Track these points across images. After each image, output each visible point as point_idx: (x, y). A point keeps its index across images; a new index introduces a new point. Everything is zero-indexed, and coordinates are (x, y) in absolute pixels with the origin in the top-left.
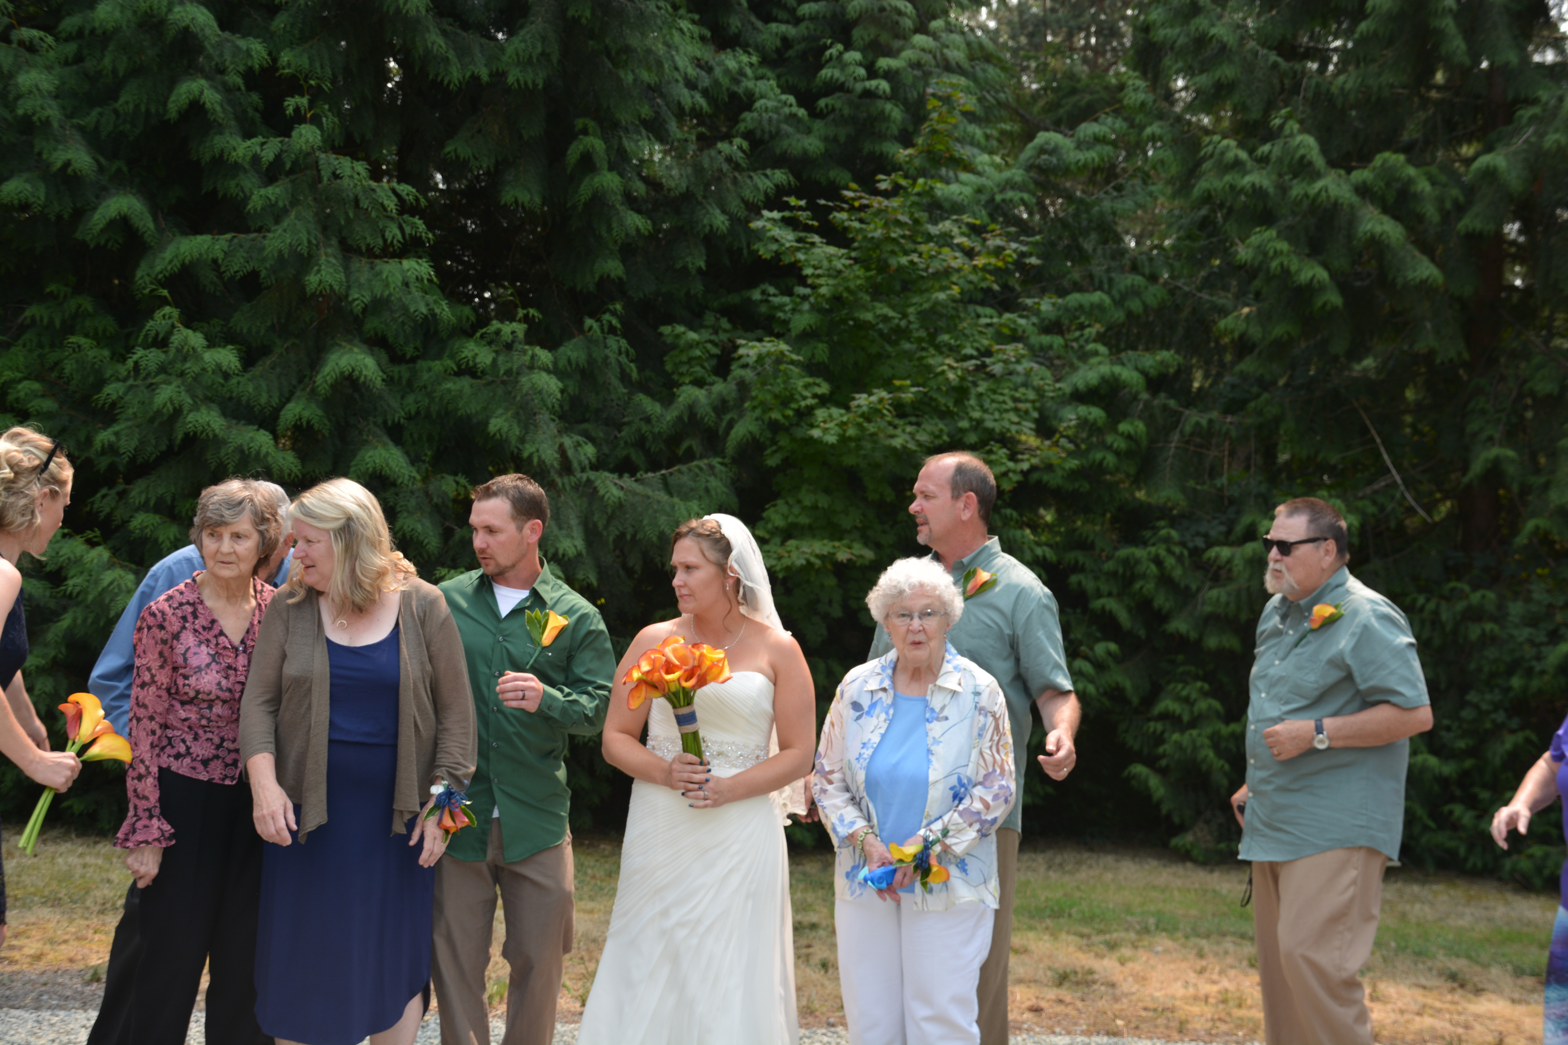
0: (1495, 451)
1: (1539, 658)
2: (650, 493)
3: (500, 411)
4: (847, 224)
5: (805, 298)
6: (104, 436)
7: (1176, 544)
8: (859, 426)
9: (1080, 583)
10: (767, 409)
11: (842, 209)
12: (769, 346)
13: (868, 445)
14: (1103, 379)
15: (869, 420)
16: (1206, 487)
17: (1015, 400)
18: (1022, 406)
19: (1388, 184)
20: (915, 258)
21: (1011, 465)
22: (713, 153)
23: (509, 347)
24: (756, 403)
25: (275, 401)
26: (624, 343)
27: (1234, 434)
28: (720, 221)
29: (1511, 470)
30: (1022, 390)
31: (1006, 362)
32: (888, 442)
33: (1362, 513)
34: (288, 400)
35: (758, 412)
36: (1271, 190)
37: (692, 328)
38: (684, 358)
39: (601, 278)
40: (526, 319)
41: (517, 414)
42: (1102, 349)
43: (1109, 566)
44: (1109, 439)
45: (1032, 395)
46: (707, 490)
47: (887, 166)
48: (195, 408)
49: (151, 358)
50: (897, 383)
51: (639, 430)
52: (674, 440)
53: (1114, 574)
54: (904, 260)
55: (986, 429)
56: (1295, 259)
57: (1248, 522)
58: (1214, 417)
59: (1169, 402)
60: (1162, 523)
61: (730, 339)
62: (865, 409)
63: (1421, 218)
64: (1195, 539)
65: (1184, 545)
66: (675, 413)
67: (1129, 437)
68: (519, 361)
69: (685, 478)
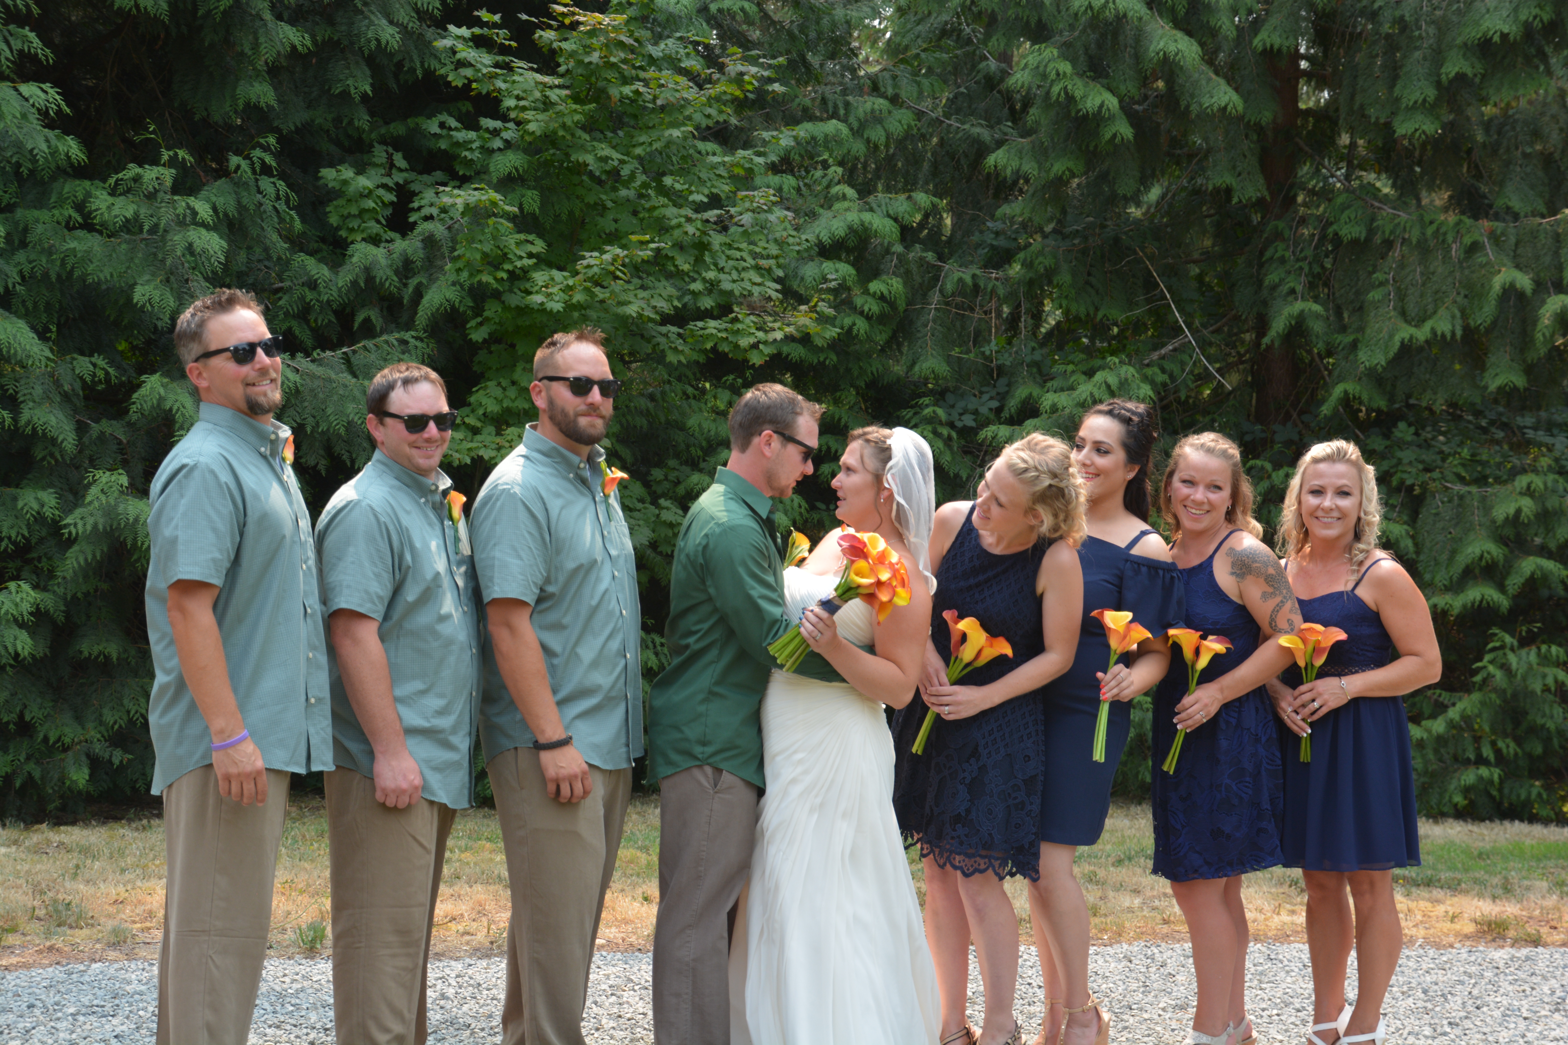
0: (1299, 306)
2: (333, 376)
3: (147, 277)
4: (555, 45)
5: (496, 133)
7: (941, 423)
8: (587, 290)
11: (549, 27)
14: (851, 229)
15: (599, 284)
16: (972, 356)
17: (755, 255)
18: (764, 263)
20: (639, 86)
21: (760, 335)
23: (151, 196)
24: (460, 264)
27: (1001, 292)
28: (389, 35)
29: (1317, 327)
30: (763, 244)
31: (755, 212)
32: (621, 310)
33: (1152, 382)
35: (459, 275)
38: (352, 210)
39: (247, 106)
40: (173, 162)
41: (168, 280)
42: (850, 192)
44: (860, 301)
45: (774, 250)
50: (631, 237)
51: (302, 298)
52: (347, 309)
54: (627, 90)
55: (723, 293)
56: (1079, 83)
57: (1023, 396)
58: (978, 272)
59: (925, 255)
60: (926, 400)
61: (407, 182)
62: (596, 269)
63: (1214, 33)
64: (963, 418)
65: (951, 425)
66: (349, 278)
67: (882, 298)
68: (166, 216)
69: (373, 357)
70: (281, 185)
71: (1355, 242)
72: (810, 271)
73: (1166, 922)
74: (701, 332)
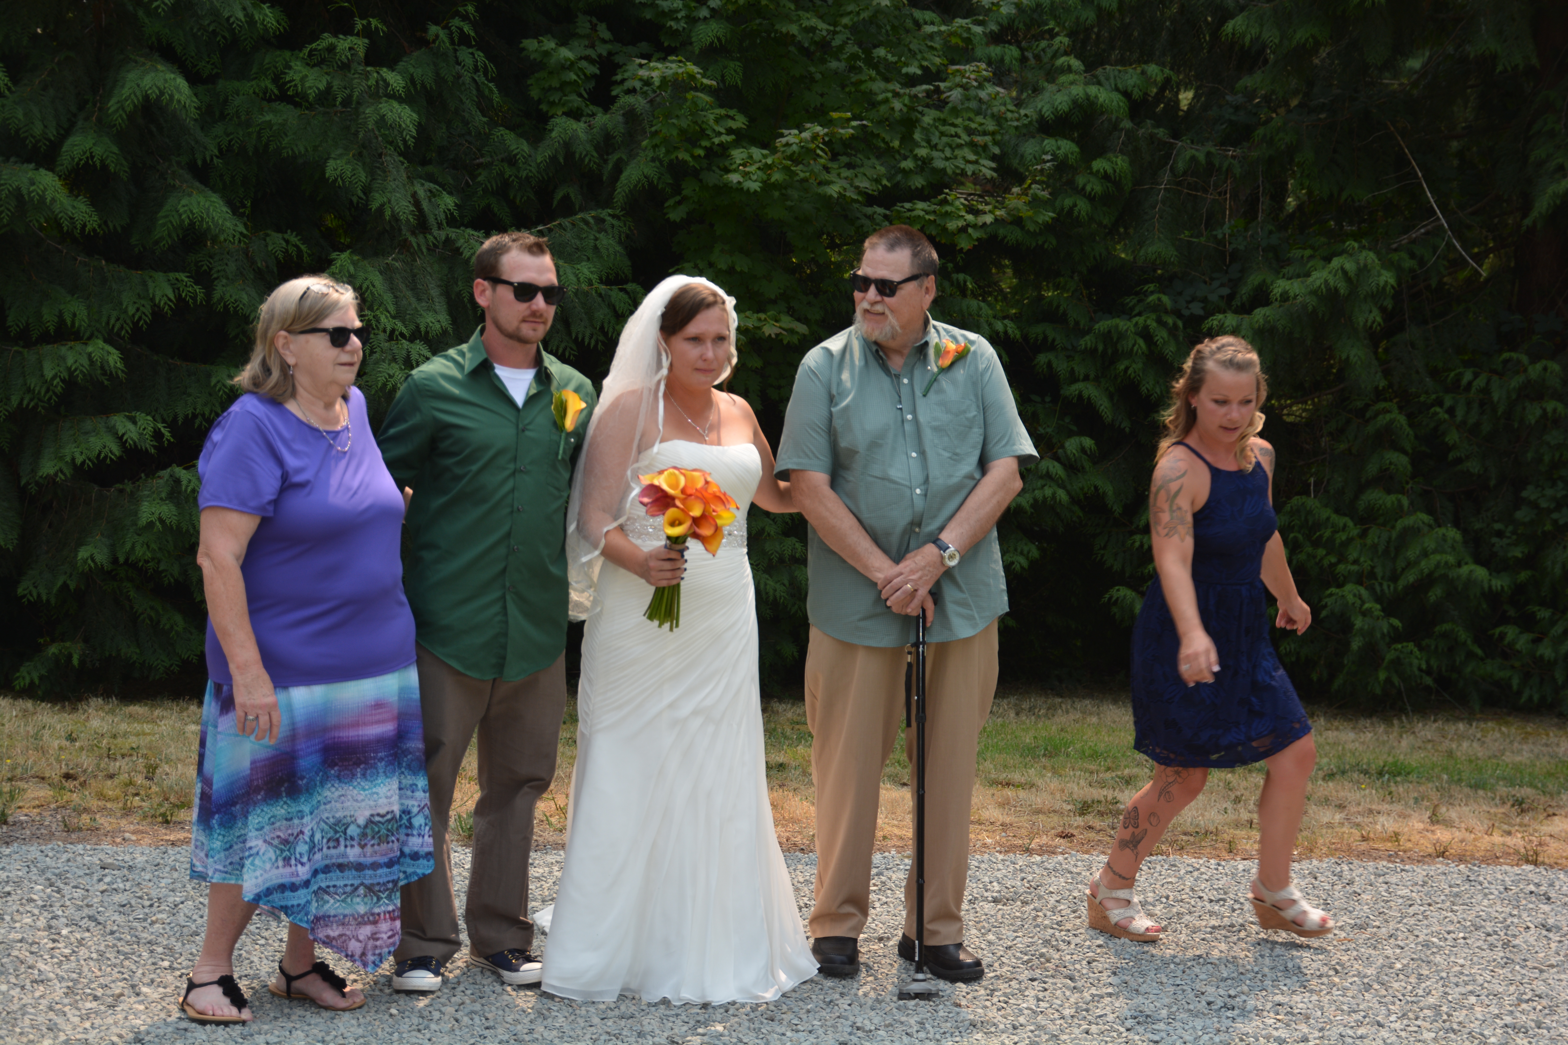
3: (339, 151)
7: (1166, 312)
8: (787, 169)
9: (1049, 364)
10: (671, 148)
12: (675, 68)
13: (794, 194)
14: (1075, 103)
15: (799, 163)
16: (1203, 239)
17: (970, 132)
18: (979, 139)
21: (970, 216)
23: (346, 67)
24: (657, 141)
25: (52, 133)
26: (480, 57)
27: (1237, 171)
30: (980, 119)
31: (964, 86)
32: (821, 190)
33: (1400, 268)
34: (69, 131)
35: (657, 152)
37: (563, 42)
38: (554, 82)
40: (367, 32)
41: (360, 154)
42: (1076, 64)
43: (1086, 342)
44: (1082, 180)
45: (991, 126)
46: (597, 251)
51: (501, 174)
52: (545, 187)
53: (1093, 352)
55: (935, 171)
57: (1256, 283)
58: (1213, 150)
59: (1156, 131)
60: (1151, 287)
61: (610, 54)
62: (795, 148)
64: (1191, 306)
65: (1178, 313)
66: (548, 153)
67: (1106, 177)
68: (359, 86)
69: (568, 235)
70: (480, 55)
72: (1030, 148)
73: (1364, 839)
74: (908, 214)
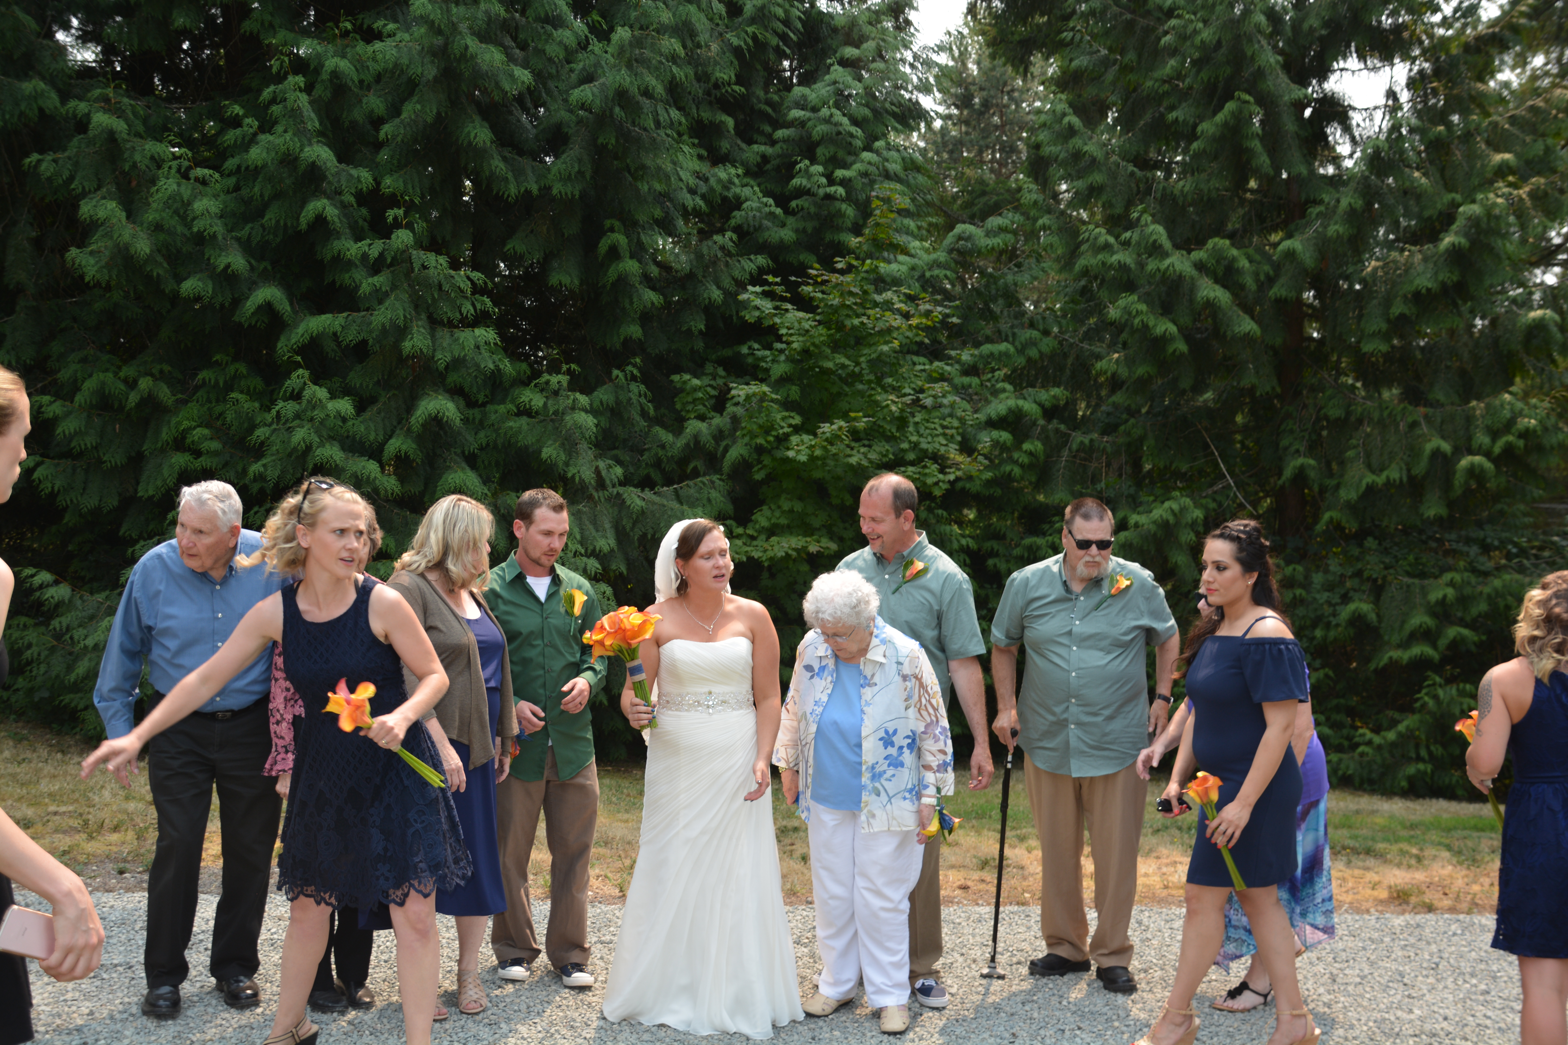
0: (1300, 461)
1: (1334, 615)
2: (666, 503)
3: (550, 442)
4: (812, 295)
5: (781, 351)
6: (256, 468)
8: (824, 448)
10: (753, 436)
11: (808, 284)
12: (755, 388)
13: (831, 463)
14: (1010, 410)
15: (832, 444)
17: (944, 427)
18: (949, 432)
19: (1218, 262)
20: (864, 319)
21: (941, 476)
22: (710, 243)
23: (556, 393)
24: (747, 433)
25: (381, 438)
26: (643, 388)
27: (1109, 450)
28: (716, 294)
29: (1312, 474)
30: (949, 419)
31: (935, 397)
32: (847, 460)
33: (1206, 508)
34: (390, 437)
35: (747, 439)
36: (1133, 266)
37: (696, 376)
38: (690, 399)
39: (626, 339)
40: (569, 372)
41: (563, 444)
42: (1009, 387)
44: (1016, 455)
45: (956, 423)
46: (709, 500)
47: (842, 250)
48: (322, 445)
49: (288, 408)
50: (852, 415)
51: (656, 454)
52: (683, 461)
54: (856, 322)
55: (922, 450)
56: (1152, 317)
58: (1094, 438)
59: (1059, 426)
61: (725, 383)
62: (828, 435)
63: (1242, 287)
66: (684, 441)
67: (1030, 453)
68: (563, 404)
69: (692, 491)
70: (642, 385)
71: (1338, 419)
72: (982, 437)
